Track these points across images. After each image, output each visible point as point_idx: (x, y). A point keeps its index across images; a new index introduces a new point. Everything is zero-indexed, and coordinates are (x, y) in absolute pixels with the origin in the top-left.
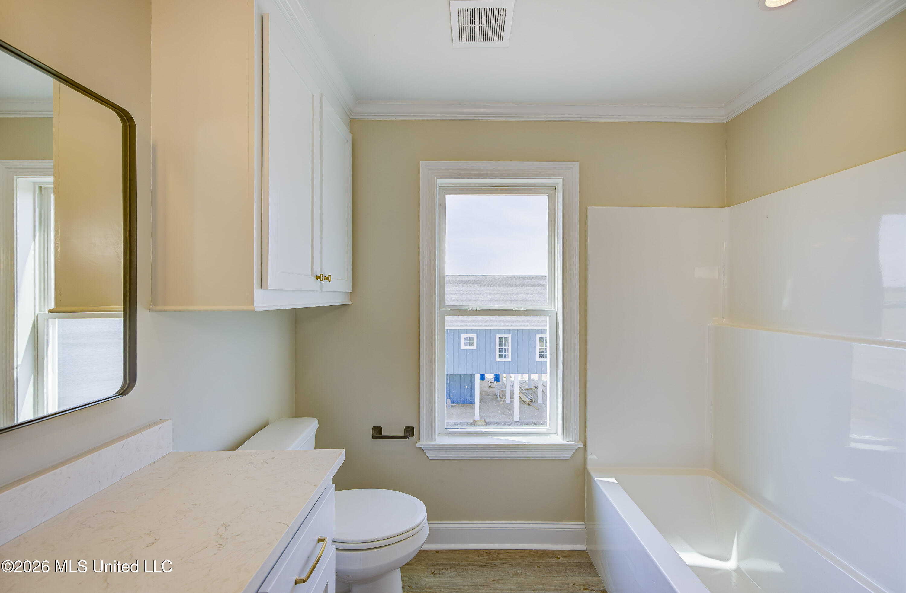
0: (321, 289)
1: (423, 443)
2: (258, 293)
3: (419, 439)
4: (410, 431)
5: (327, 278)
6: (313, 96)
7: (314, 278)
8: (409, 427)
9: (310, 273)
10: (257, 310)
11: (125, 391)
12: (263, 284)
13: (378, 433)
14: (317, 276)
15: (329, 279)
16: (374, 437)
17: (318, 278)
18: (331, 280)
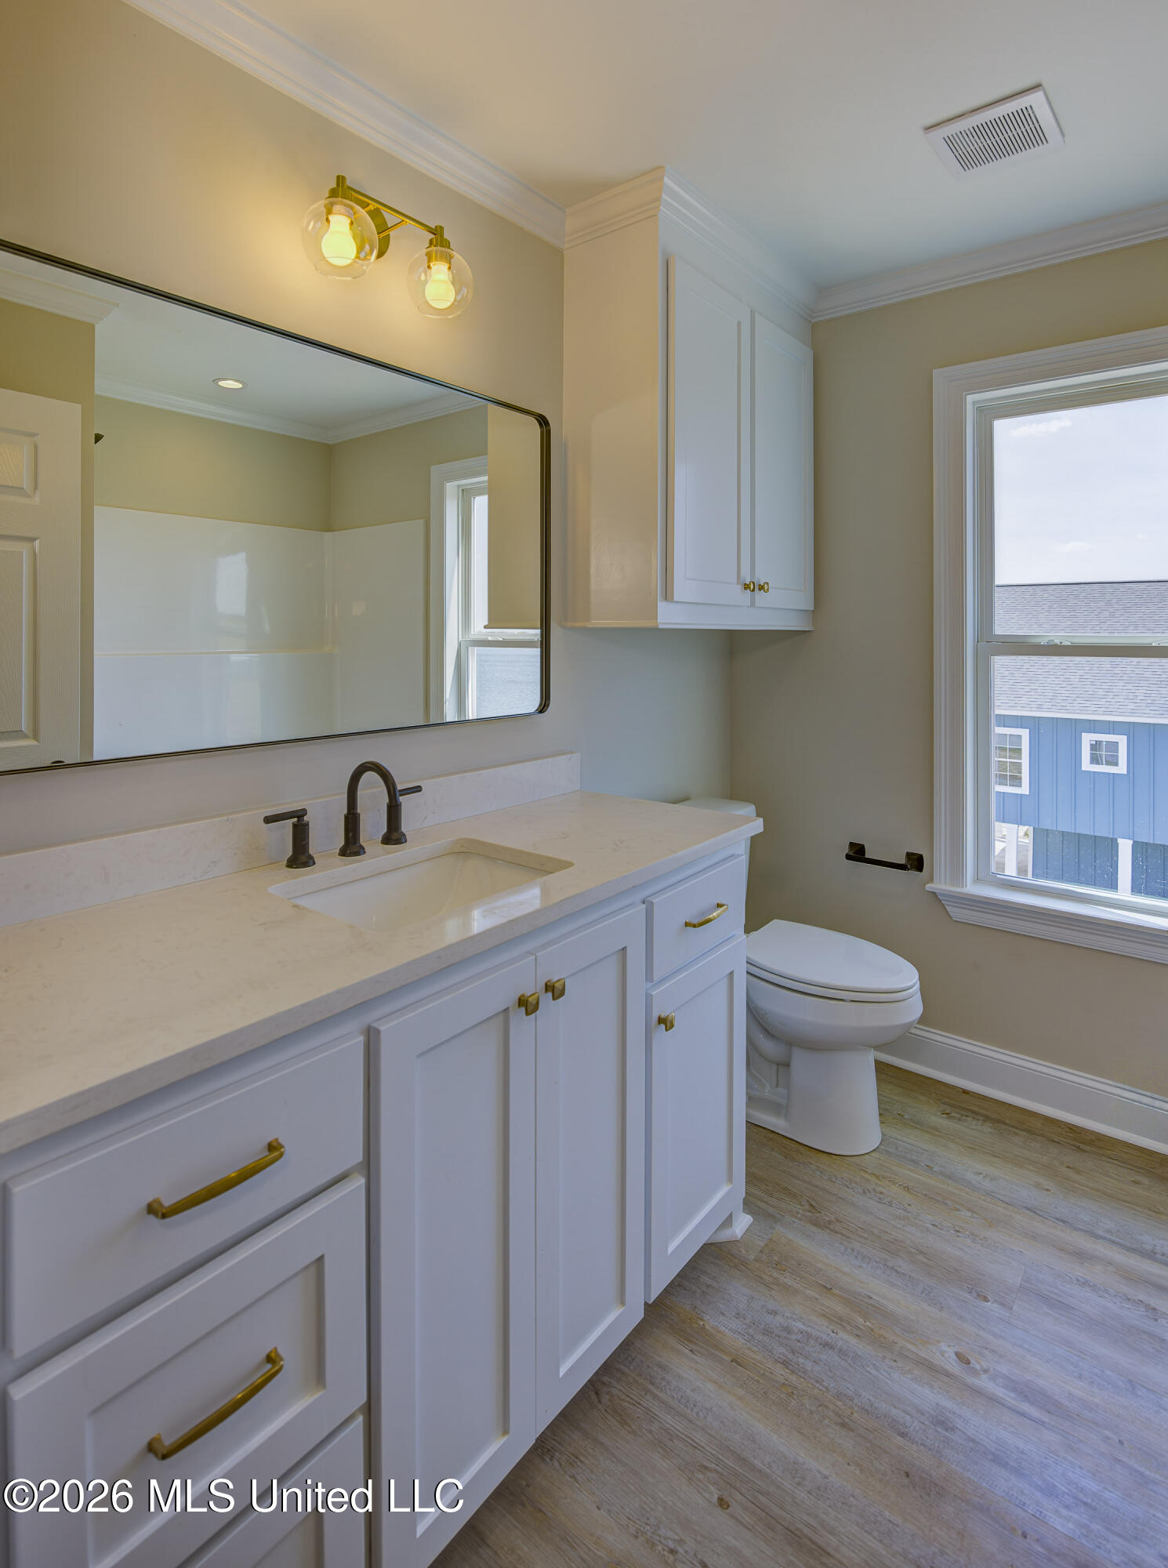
0: (753, 604)
1: (941, 884)
2: (662, 606)
3: (931, 880)
4: (916, 862)
5: (761, 588)
6: (739, 323)
7: (739, 588)
8: (913, 854)
9: (735, 581)
10: (661, 626)
11: (543, 708)
12: (668, 595)
13: (857, 853)
14: (745, 584)
15: (766, 588)
16: (848, 857)
17: (746, 587)
18: (768, 590)
